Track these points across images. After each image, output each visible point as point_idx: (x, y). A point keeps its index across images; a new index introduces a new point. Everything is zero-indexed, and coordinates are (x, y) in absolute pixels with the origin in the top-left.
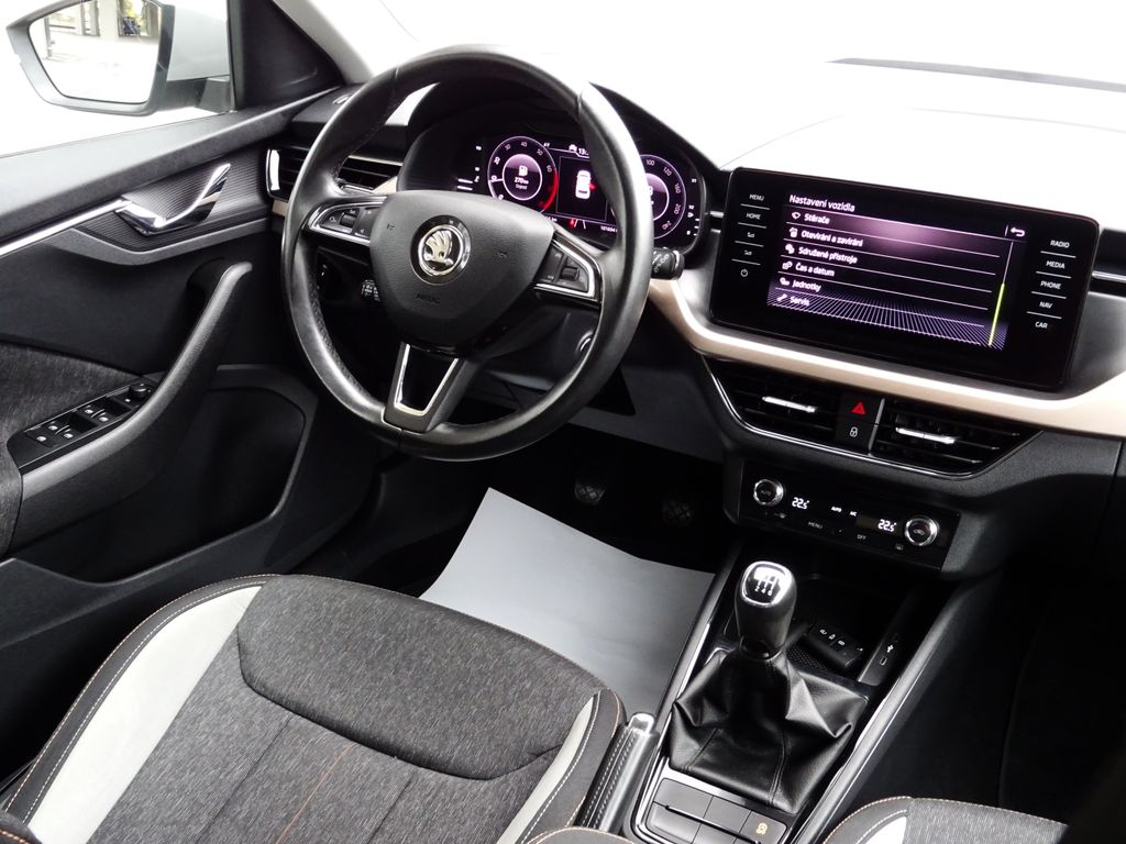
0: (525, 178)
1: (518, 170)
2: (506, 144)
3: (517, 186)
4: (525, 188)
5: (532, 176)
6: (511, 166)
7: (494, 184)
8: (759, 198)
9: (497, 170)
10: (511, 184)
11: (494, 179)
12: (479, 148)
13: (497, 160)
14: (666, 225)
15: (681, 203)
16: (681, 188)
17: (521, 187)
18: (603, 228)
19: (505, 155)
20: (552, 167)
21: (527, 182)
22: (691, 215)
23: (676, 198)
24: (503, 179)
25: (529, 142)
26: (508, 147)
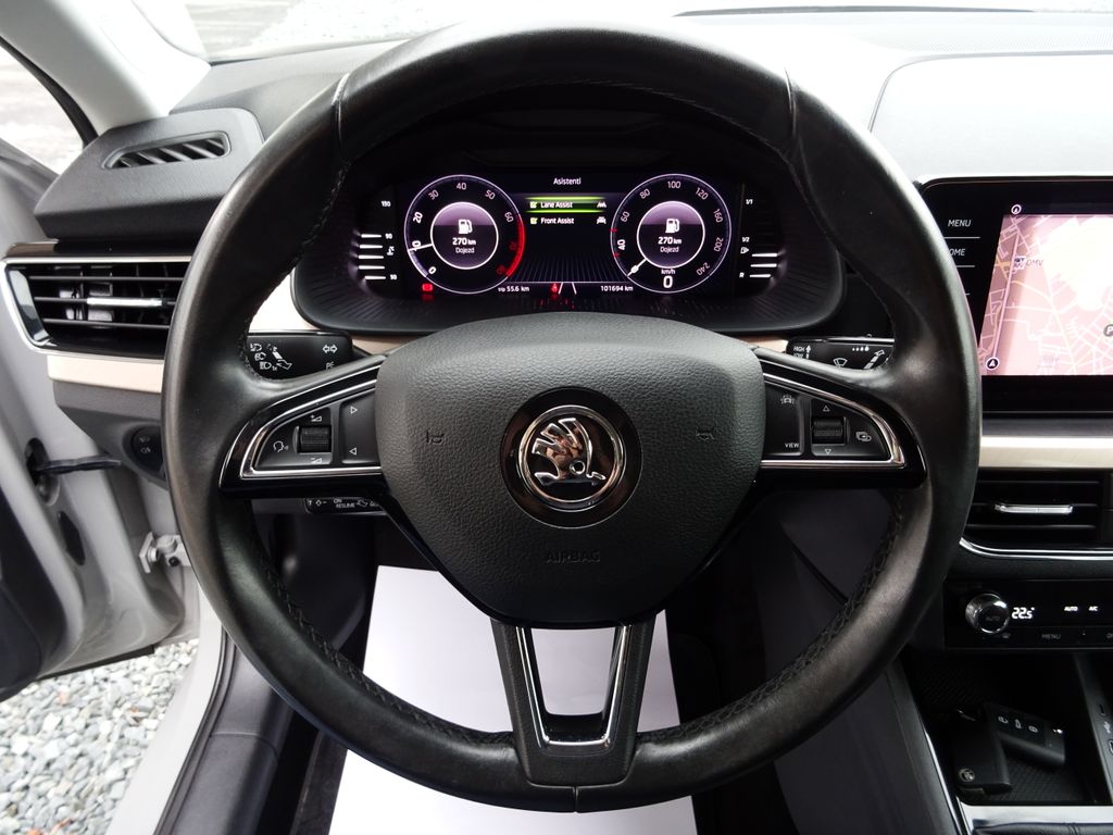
0: (469, 236)
1: (456, 228)
2: (430, 190)
3: (458, 250)
4: (472, 251)
5: (480, 232)
6: (442, 223)
7: (418, 254)
8: (964, 223)
9: (420, 232)
10: (448, 250)
11: (417, 245)
12: (386, 204)
13: (418, 217)
14: (702, 269)
15: (723, 235)
16: (724, 215)
17: (465, 251)
18: (605, 289)
19: (430, 208)
20: (514, 215)
21: (474, 242)
22: (745, 250)
23: (716, 230)
24: (432, 244)
25: (469, 182)
26: (434, 195)
